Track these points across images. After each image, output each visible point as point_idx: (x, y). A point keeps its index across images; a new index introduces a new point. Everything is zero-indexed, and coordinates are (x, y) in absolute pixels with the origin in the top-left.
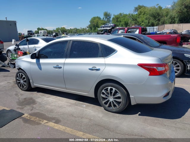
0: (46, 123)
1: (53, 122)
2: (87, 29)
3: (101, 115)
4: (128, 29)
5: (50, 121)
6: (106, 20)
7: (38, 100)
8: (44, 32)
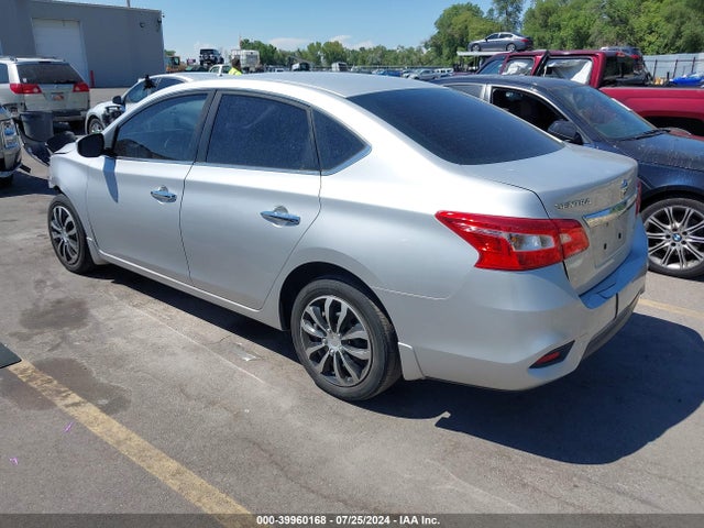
0: (75, 404)
1: (97, 405)
2: (425, 51)
3: (286, 403)
4: (547, 58)
5: (89, 401)
6: (501, 19)
7: (99, 313)
8: (248, 56)
